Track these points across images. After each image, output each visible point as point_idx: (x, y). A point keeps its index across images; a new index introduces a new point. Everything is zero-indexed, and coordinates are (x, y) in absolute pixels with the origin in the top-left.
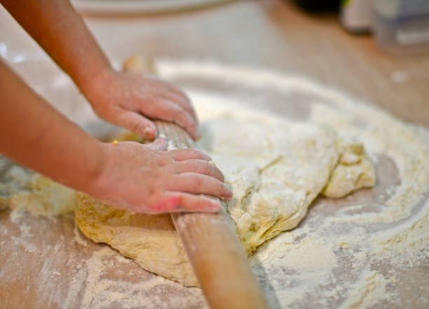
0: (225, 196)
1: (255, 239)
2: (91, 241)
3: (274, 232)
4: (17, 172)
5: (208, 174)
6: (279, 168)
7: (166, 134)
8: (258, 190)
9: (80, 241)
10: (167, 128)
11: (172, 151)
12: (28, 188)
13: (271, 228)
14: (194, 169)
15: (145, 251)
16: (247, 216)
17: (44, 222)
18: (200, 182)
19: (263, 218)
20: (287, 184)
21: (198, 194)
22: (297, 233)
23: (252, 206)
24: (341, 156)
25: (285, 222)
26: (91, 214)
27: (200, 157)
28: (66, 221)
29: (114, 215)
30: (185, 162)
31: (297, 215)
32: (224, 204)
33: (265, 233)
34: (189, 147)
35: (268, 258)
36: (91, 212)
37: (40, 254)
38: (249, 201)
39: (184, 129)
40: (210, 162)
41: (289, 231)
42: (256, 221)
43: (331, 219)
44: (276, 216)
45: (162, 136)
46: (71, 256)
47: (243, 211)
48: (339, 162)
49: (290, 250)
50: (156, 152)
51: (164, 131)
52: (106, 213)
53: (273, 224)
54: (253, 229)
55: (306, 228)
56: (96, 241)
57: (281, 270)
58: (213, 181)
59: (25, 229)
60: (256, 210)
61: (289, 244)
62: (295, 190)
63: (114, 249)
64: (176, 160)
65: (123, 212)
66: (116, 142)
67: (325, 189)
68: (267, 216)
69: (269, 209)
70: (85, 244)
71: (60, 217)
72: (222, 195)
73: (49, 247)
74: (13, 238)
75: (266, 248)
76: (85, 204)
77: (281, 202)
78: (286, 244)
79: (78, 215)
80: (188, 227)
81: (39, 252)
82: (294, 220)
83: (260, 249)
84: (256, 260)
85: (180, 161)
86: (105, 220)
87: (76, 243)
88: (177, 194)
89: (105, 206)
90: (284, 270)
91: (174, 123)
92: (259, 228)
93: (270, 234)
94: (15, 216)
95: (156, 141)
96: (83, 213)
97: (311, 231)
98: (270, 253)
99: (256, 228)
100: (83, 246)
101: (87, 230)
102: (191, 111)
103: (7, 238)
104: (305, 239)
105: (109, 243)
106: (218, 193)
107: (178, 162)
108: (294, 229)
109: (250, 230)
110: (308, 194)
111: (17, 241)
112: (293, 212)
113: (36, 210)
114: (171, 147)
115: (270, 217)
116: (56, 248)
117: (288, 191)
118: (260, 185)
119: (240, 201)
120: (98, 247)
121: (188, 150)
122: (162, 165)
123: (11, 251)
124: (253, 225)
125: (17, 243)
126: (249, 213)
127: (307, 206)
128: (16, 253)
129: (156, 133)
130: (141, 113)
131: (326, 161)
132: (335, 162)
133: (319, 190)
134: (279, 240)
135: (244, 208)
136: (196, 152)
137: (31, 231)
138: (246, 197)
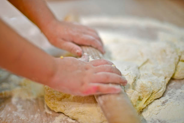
0: (123, 83)
1: (142, 104)
2: (53, 111)
3: (151, 100)
4: (14, 77)
5: (112, 72)
6: (148, 65)
7: (88, 53)
8: (139, 78)
9: (48, 112)
10: (88, 49)
11: (92, 61)
12: (20, 85)
13: (149, 98)
14: (104, 70)
15: (83, 116)
16: (136, 92)
17: (29, 102)
18: (108, 77)
19: (144, 93)
20: (154, 74)
21: (108, 83)
22: (163, 99)
23: (138, 87)
24: (180, 57)
25: (156, 94)
26: (52, 97)
27: (107, 63)
28: (40, 101)
29: (64, 97)
30: (99, 66)
31: (162, 90)
32: (123, 87)
33: (146, 101)
34: (100, 58)
35: (150, 115)
36: (52, 96)
37: (28, 120)
38: (135, 85)
39: (97, 48)
40: (113, 65)
41: (158, 99)
42: (141, 95)
43: (180, 91)
44: (151, 91)
45: (86, 54)
46: (44, 121)
47: (133, 90)
48: (179, 60)
49: (161, 110)
50: (83, 62)
51: (86, 51)
52: (60, 97)
53: (150, 96)
54: (140, 99)
55: (167, 97)
56: (56, 111)
57: (158, 121)
58: (115, 75)
59: (19, 107)
60: (140, 89)
61: (159, 106)
62: (159, 77)
63: (66, 115)
64: (94, 66)
65: (69, 96)
66: (62, 57)
67: (174, 75)
68: (146, 92)
69: (147, 88)
70: (51, 113)
71: (37, 99)
72: (121, 83)
73: (32, 116)
74: (13, 112)
75: (147, 109)
76: (49, 92)
77: (152, 83)
78: (158, 106)
79: (46, 98)
80: (105, 103)
81: (27, 119)
82: (160, 93)
83: (144, 110)
84: (143, 116)
85: (96, 66)
86: (60, 100)
87: (46, 113)
88: (96, 85)
89: (60, 92)
90: (159, 121)
91: (91, 46)
92: (143, 98)
93: (149, 101)
94: (14, 100)
95: (83, 57)
96: (48, 97)
97: (170, 98)
98: (150, 112)
99: (141, 99)
100: (50, 115)
101: (51, 106)
102: (100, 40)
103: (10, 112)
104: (167, 103)
105: (63, 112)
106: (118, 82)
107: (95, 67)
108: (160, 98)
109: (138, 100)
110: (165, 78)
111: (15, 114)
112: (160, 88)
113: (25, 96)
114: (91, 59)
115: (148, 93)
116: (36, 116)
117: (155, 78)
118: (140, 75)
119: (131, 85)
120: (57, 114)
121: (100, 60)
122: (87, 69)
123: (13, 120)
124: (139, 97)
125: (15, 115)
126: (137, 91)
127: (166, 84)
128: (15, 121)
129: (82, 53)
130: (73, 42)
131: (172, 60)
132: (177, 60)
133: (171, 76)
134: (153, 104)
135: (134, 89)
136: (104, 60)
137: (23, 108)
138: (134, 83)
